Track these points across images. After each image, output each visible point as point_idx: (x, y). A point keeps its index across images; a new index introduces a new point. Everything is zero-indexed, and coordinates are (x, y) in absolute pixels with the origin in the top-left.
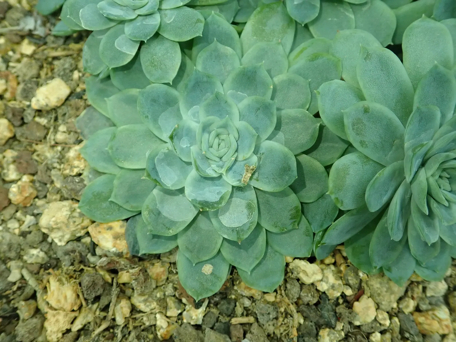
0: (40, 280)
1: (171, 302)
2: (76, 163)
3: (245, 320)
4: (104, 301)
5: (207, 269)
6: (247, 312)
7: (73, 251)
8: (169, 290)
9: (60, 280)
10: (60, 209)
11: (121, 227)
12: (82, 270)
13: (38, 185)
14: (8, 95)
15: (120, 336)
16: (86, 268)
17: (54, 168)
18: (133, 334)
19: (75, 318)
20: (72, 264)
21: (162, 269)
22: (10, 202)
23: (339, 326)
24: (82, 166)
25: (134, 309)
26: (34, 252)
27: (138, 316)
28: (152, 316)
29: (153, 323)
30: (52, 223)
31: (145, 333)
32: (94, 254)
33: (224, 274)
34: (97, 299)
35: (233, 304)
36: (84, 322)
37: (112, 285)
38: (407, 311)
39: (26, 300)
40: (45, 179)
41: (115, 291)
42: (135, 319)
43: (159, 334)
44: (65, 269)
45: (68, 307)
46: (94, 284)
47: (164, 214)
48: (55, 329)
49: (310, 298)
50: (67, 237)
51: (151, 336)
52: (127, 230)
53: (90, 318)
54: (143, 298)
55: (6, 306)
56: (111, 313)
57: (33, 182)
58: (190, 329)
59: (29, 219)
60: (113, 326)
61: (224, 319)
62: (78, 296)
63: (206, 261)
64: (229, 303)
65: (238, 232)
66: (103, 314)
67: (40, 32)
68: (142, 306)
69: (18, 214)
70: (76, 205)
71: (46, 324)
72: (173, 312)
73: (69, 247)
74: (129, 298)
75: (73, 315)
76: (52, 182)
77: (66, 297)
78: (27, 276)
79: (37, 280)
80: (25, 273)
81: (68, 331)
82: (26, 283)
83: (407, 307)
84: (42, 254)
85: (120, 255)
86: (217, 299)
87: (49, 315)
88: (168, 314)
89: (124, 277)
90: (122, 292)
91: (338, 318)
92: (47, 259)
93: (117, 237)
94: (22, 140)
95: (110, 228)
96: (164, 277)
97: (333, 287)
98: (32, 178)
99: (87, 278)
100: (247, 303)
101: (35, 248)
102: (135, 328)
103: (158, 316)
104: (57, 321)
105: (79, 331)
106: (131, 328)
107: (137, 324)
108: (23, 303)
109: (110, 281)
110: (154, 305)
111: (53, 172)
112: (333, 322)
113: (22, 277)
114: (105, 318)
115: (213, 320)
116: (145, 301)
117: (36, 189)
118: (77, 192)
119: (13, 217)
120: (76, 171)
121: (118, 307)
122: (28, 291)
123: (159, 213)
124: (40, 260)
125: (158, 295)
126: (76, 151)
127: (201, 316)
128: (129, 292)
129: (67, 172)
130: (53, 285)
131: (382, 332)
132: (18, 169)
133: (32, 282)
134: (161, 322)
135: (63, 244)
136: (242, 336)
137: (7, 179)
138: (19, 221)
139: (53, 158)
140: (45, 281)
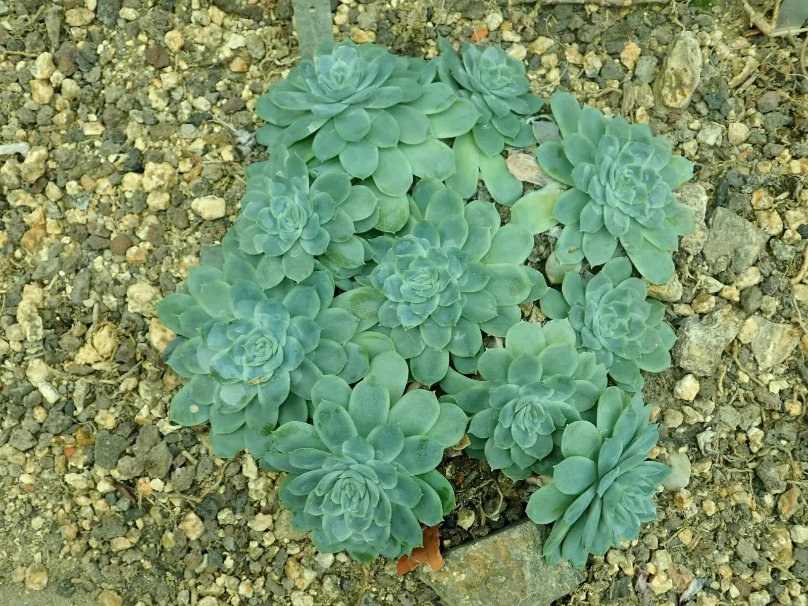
0: (100, 319)
1: (160, 406)
2: (182, 271)
3: (191, 459)
4: (124, 368)
5: (194, 409)
6: (198, 456)
7: (133, 322)
8: (166, 399)
9: (111, 332)
10: (147, 292)
11: (172, 336)
12: (128, 337)
13: (151, 257)
14: (186, 176)
15: (114, 396)
16: (131, 338)
17: (171, 256)
18: (122, 402)
19: (99, 361)
20: (126, 329)
21: (173, 382)
22: (125, 254)
23: (238, 516)
24: (184, 276)
25: (136, 389)
26: (113, 299)
27: (135, 395)
28: (142, 403)
29: (139, 407)
30: (135, 295)
31: (129, 409)
32: (144, 335)
33: (201, 421)
34: (122, 363)
35: (193, 443)
36: (103, 368)
37: (137, 362)
38: (289, 551)
39: (83, 323)
40: (159, 257)
41: (135, 368)
42: (131, 395)
43: (137, 417)
44: (120, 328)
45: (101, 352)
46: (127, 353)
47: (198, 355)
48: (84, 357)
49: (237, 483)
50: (138, 310)
51: (132, 414)
52: (172, 342)
53: (108, 369)
54: (146, 388)
55: (69, 314)
56: (121, 378)
57: (150, 251)
58: (156, 432)
59: (127, 275)
60: (117, 387)
61: (180, 446)
62: (112, 351)
63: (198, 404)
64: (191, 440)
65: (222, 406)
66: (117, 374)
67: (245, 149)
68: (142, 392)
69: (124, 265)
70: (159, 296)
71: (81, 349)
72: (156, 413)
73: (134, 317)
74: (140, 380)
75: (100, 358)
76: (161, 263)
77: (105, 345)
78: (95, 310)
79: (99, 317)
80: (96, 307)
81: (90, 365)
82: (92, 313)
83: (292, 549)
84: (115, 304)
85: (157, 351)
86: (187, 431)
87: (88, 346)
88: (152, 411)
89: (147, 366)
90: (140, 372)
91: (243, 511)
92: (116, 309)
93: (163, 339)
94: (168, 217)
95: (164, 331)
96: (170, 388)
97: (256, 491)
98: (152, 247)
99: (125, 348)
100: (203, 451)
101: (115, 297)
102: (127, 400)
103: (146, 406)
104: (89, 354)
105: (96, 370)
106: (124, 398)
107: (130, 399)
108: (79, 324)
109: (138, 359)
110: (150, 398)
111: (167, 258)
112: (238, 510)
113: (92, 308)
114: (117, 377)
115: (173, 441)
116: (147, 391)
117: (148, 259)
118: (167, 289)
119: (119, 263)
120: (178, 275)
121: (128, 379)
122: (88, 319)
123: (195, 352)
124: (111, 307)
125: (157, 395)
126: (191, 261)
127: (169, 431)
128: (143, 376)
129: (172, 271)
130: (105, 332)
131: (260, 546)
132: (150, 234)
133: (95, 316)
134: (144, 412)
135: (132, 311)
136: (180, 464)
137: (137, 234)
138: (120, 269)
139: (176, 247)
140: (102, 324)
